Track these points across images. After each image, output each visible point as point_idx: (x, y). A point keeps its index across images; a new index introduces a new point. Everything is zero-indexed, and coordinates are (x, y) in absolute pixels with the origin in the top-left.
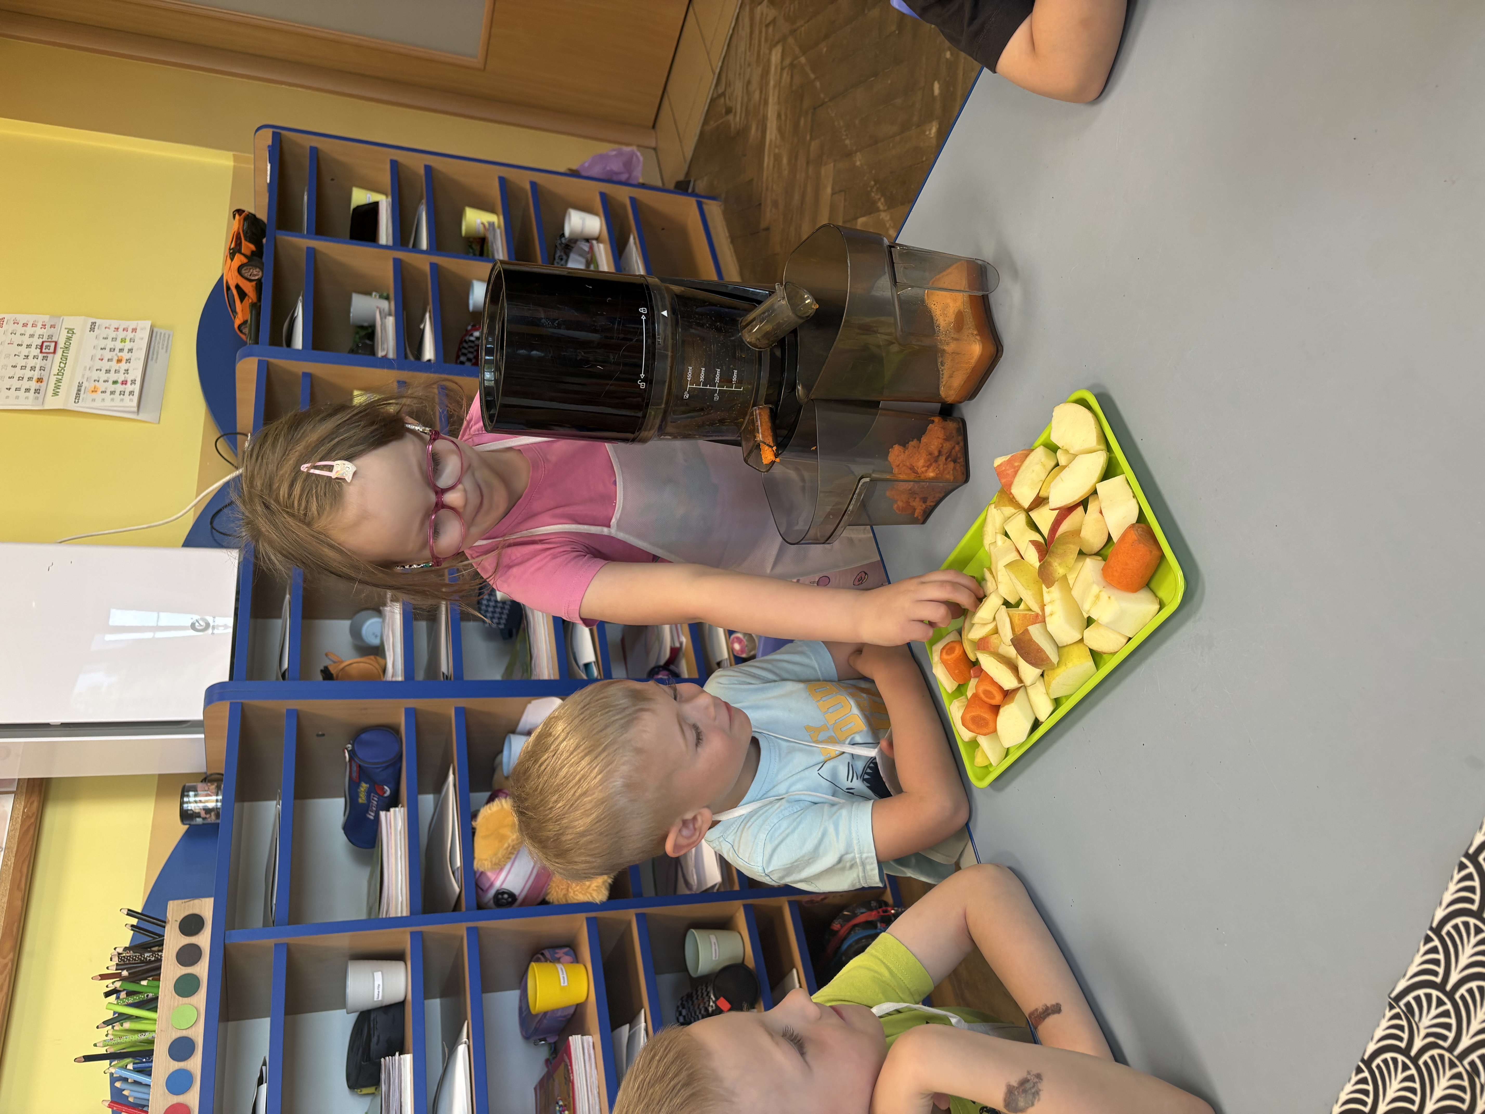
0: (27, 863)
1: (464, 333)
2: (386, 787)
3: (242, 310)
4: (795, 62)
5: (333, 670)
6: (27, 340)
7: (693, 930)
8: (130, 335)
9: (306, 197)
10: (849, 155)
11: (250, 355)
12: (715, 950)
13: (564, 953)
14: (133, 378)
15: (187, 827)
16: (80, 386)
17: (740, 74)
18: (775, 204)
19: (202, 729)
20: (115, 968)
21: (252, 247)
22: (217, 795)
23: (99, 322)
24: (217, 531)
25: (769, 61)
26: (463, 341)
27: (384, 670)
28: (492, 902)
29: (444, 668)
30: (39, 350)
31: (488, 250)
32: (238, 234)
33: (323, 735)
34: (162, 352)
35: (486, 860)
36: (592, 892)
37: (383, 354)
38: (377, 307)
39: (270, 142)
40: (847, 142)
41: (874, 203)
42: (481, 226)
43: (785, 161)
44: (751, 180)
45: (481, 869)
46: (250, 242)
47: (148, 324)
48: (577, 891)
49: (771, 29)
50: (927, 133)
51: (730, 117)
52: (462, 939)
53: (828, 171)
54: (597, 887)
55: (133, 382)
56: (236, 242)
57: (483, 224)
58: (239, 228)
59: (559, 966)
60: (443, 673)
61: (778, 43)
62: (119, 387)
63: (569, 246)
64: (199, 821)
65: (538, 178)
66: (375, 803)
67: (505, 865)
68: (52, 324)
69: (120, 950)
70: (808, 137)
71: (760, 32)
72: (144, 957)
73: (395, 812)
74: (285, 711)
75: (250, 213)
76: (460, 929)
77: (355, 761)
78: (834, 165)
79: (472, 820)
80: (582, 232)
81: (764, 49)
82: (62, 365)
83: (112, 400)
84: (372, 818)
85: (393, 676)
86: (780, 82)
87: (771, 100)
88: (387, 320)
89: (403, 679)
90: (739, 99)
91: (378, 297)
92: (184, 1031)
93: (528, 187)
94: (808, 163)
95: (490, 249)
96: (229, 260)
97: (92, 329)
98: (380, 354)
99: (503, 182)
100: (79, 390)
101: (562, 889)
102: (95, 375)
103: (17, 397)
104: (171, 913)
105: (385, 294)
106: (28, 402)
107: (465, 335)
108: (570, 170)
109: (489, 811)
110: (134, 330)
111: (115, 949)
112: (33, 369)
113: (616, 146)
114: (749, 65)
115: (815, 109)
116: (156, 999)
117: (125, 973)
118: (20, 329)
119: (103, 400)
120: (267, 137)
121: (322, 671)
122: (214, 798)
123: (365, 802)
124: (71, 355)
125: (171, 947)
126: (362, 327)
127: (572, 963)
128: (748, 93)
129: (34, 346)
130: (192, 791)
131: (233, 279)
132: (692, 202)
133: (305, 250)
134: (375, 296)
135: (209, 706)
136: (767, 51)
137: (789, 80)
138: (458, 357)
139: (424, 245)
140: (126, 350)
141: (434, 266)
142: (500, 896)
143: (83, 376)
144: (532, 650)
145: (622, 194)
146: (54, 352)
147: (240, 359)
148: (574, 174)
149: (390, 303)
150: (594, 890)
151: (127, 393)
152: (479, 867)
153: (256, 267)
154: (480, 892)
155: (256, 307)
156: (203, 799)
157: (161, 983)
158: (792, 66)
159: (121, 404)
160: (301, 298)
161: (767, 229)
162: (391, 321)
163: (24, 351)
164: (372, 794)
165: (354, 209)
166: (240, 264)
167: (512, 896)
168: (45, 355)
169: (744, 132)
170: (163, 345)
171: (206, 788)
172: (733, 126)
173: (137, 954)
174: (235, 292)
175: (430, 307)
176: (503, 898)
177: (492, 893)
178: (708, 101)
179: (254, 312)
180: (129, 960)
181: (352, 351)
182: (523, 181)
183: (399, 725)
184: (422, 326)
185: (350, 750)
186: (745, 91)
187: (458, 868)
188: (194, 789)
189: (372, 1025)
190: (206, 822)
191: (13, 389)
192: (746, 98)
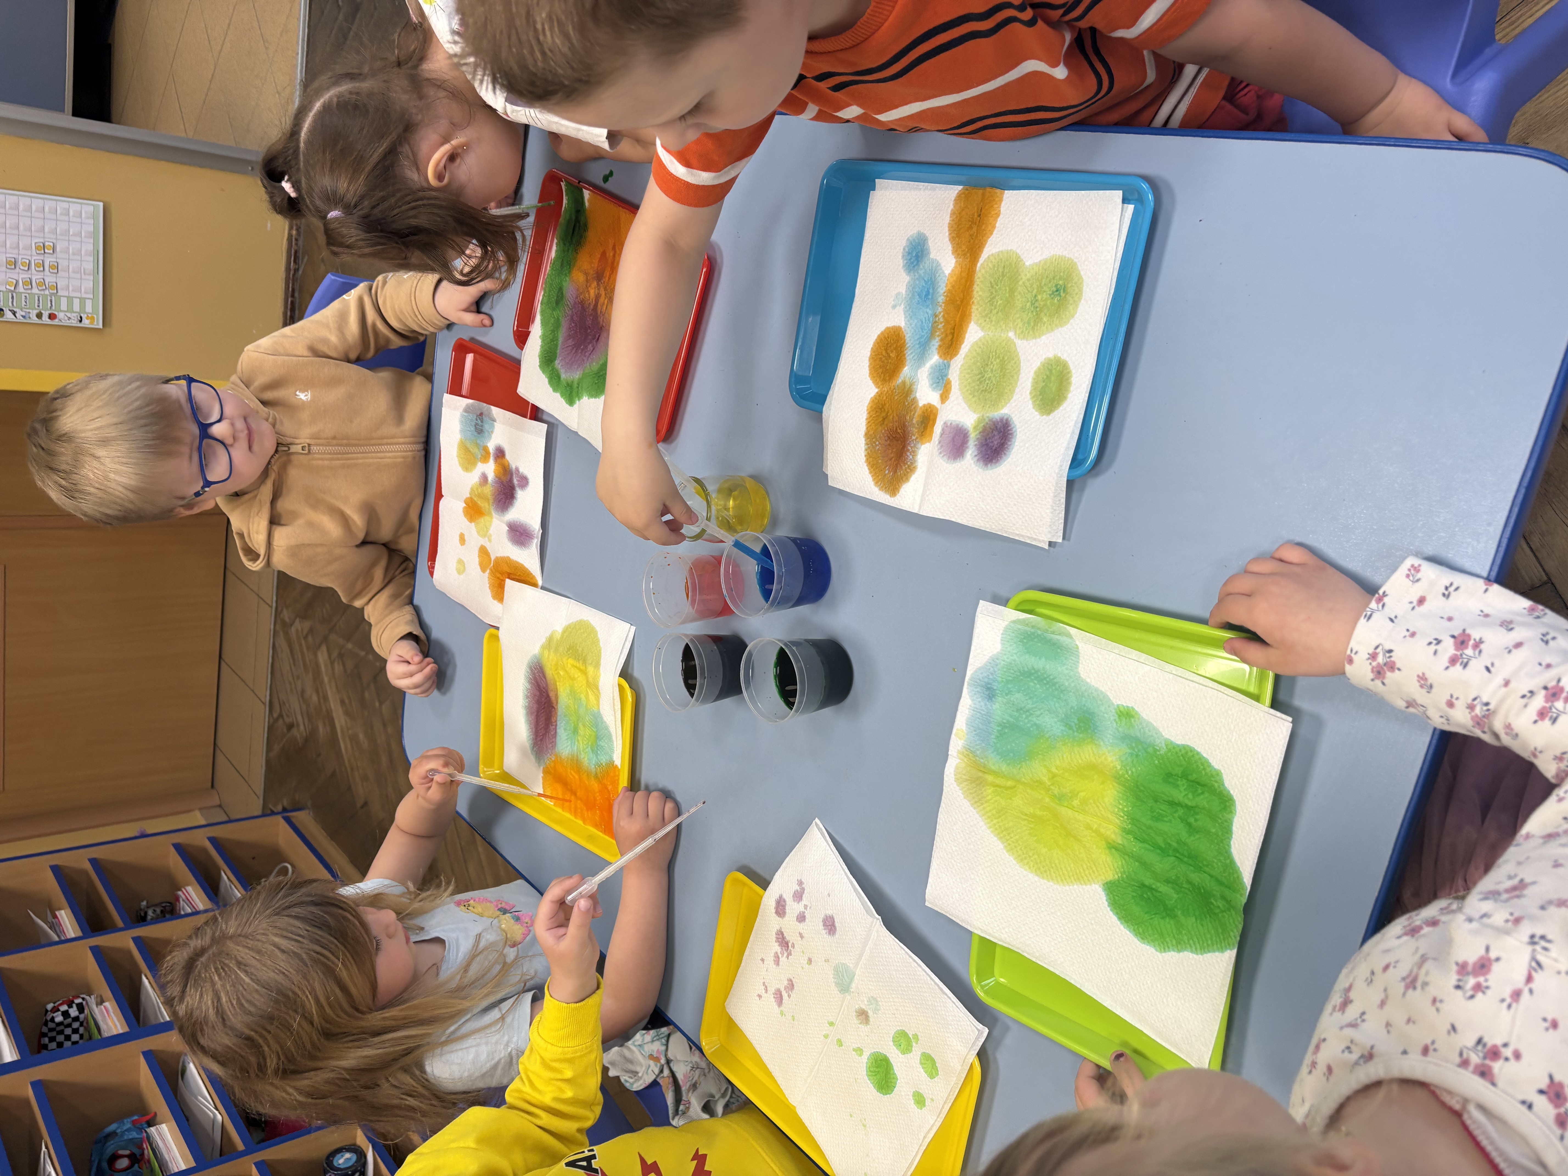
17: (291, 690)
18: (365, 778)
43: (361, 736)
44: (335, 771)
51: (294, 731)
61: (320, 645)
65: (97, 852)
81: (309, 658)
86: (334, 674)
87: (330, 694)
90: (298, 711)
99: (56, 869)
114: (298, 678)
128: (305, 701)
132: (276, 818)
136: (312, 657)
137: (342, 669)
145: (200, 837)
158: (341, 656)
169: (311, 737)
172: (298, 736)
178: (266, 729)
186: (301, 701)
192: (304, 707)
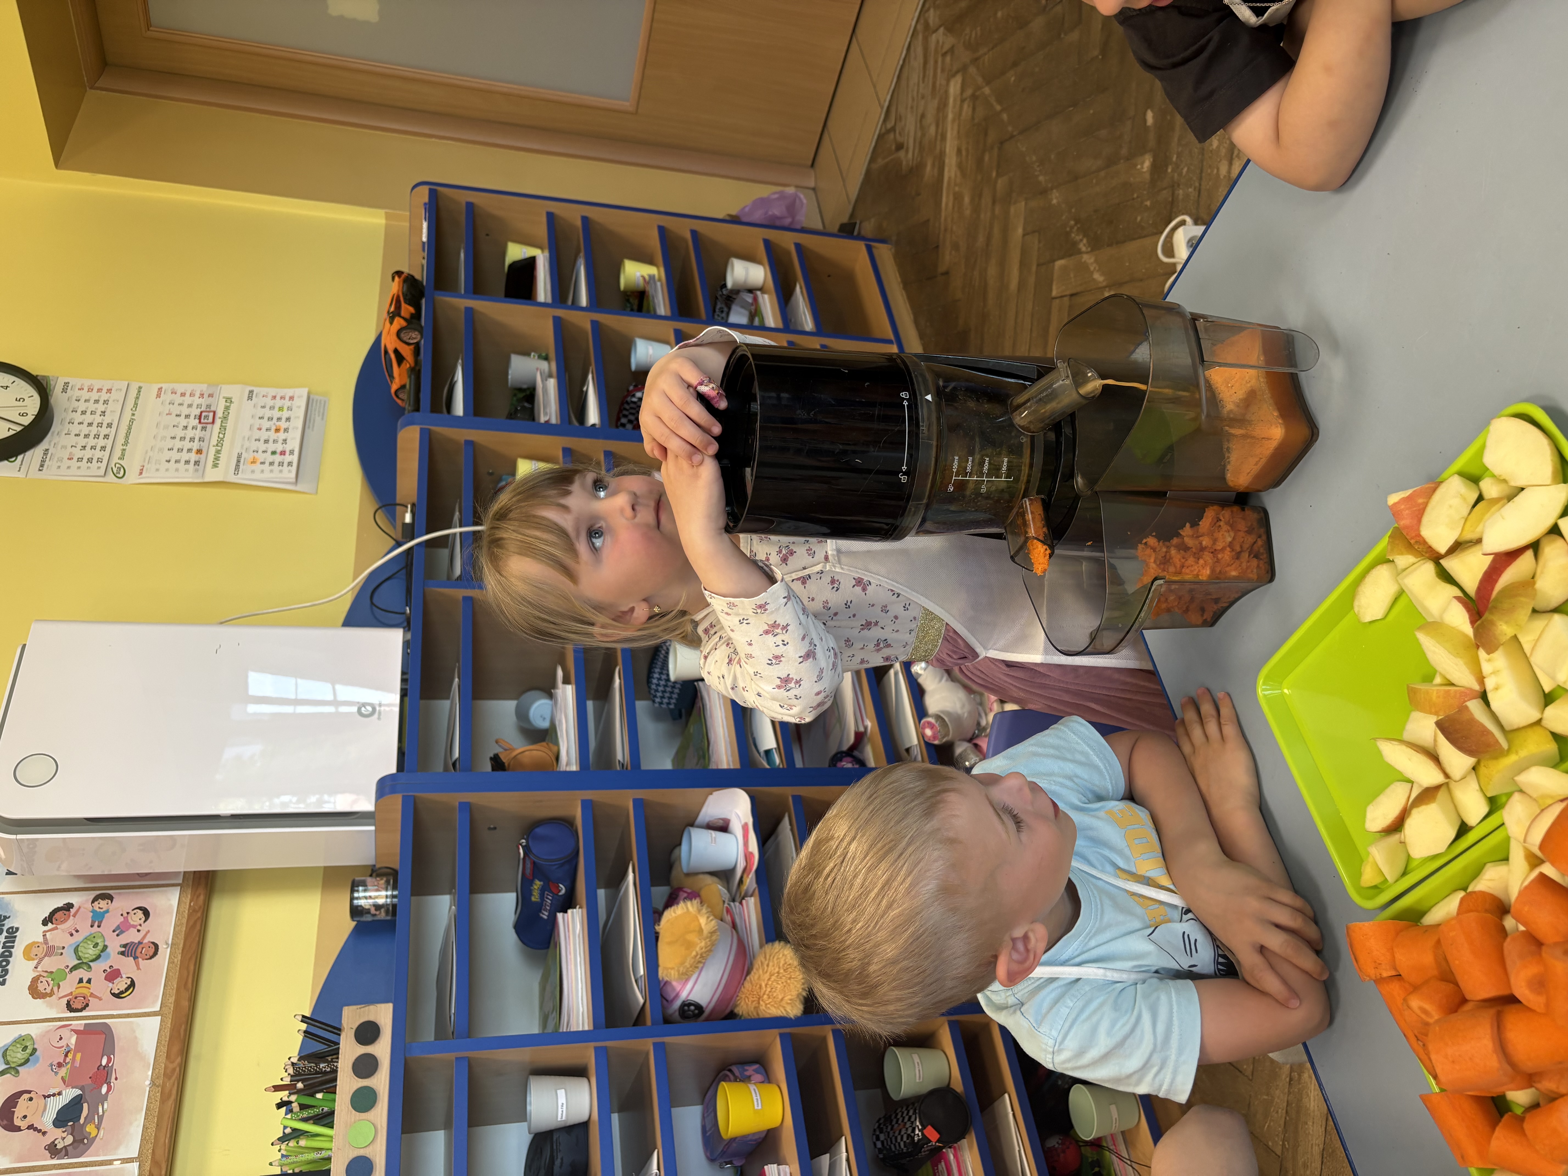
0: (194, 959)
1: (626, 393)
2: (561, 886)
3: (400, 375)
4: (978, 93)
5: (504, 758)
6: (185, 411)
7: (894, 1048)
8: (287, 403)
9: (462, 255)
10: (1044, 192)
11: (412, 423)
12: (919, 1071)
13: (754, 1070)
14: (291, 448)
15: (355, 923)
16: (239, 456)
17: (912, 108)
18: (956, 247)
19: (372, 821)
20: (289, 1079)
21: (412, 310)
22: (387, 890)
23: (256, 390)
24: (378, 608)
25: (946, 92)
26: (624, 402)
27: (557, 758)
28: (677, 1013)
29: (619, 756)
30: (197, 421)
31: (649, 305)
32: (398, 297)
33: (495, 828)
34: (318, 419)
35: (673, 968)
36: (785, 1005)
37: (547, 419)
38: (537, 369)
39: (426, 200)
40: (1041, 178)
41: (1075, 244)
42: (641, 279)
43: (967, 200)
44: (928, 220)
45: (666, 979)
46: (409, 304)
47: (304, 392)
48: (769, 1003)
49: (948, 59)
50: (1139, 167)
51: (902, 154)
52: (647, 1054)
53: (1019, 210)
54: (791, 1000)
55: (292, 452)
56: (396, 305)
57: (643, 277)
58: (398, 291)
59: (752, 1087)
60: (619, 761)
61: (957, 72)
62: (278, 458)
63: (731, 297)
64: (368, 918)
65: (698, 225)
66: (549, 901)
67: (692, 975)
68: (211, 392)
69: (295, 1060)
70: (994, 174)
71: (936, 62)
72: (319, 1068)
73: (572, 913)
74: (457, 804)
75: (409, 274)
76: (647, 1045)
77: (529, 857)
78: (1026, 204)
79: (655, 924)
80: (745, 282)
81: (941, 80)
82: (221, 436)
83: (271, 471)
84: (545, 917)
85: (567, 765)
86: (960, 115)
87: (949, 135)
88: (548, 382)
89: (578, 769)
90: (912, 134)
91: (536, 357)
92: (362, 1150)
93: (688, 236)
94: (994, 202)
95: (651, 303)
96: (388, 324)
97: (250, 398)
98: (543, 419)
99: (662, 231)
100: (238, 461)
101: (753, 1001)
102: (254, 445)
103: (177, 470)
104: (346, 1019)
105: (544, 354)
106: (188, 474)
107: (627, 396)
108: (729, 215)
109: (673, 915)
110: (292, 398)
111: (289, 1059)
112: (192, 440)
113: (780, 189)
114: (923, 97)
115: (1002, 143)
116: (332, 1113)
117: (300, 1085)
118: (178, 399)
119: (262, 471)
120: (423, 194)
121: (491, 759)
122: (384, 893)
123: (539, 900)
124: (230, 425)
125: (347, 1057)
126: (520, 390)
127: (763, 1082)
128: (922, 127)
129: (192, 417)
130: (362, 886)
131: (390, 342)
132: (861, 246)
133: (463, 310)
134: (534, 356)
135: (381, 799)
136: (944, 82)
137: (970, 113)
138: (618, 419)
139: (584, 301)
140: (284, 419)
141: (595, 324)
142: (686, 1008)
143: (242, 446)
144: (709, 735)
145: (787, 241)
146: (213, 422)
147: (402, 428)
148: (734, 220)
149: (549, 363)
150: (788, 1003)
151: (285, 464)
152: (664, 975)
153: (415, 330)
154: (665, 1002)
155: (415, 372)
156: (373, 894)
157: (337, 1096)
158: (974, 97)
159: (280, 475)
160: (460, 361)
161: (946, 273)
162: (552, 383)
163: (183, 422)
164: (546, 892)
165: (511, 266)
166: (398, 327)
167: (699, 1008)
168: (204, 425)
169: (917, 170)
170: (319, 412)
171: (376, 883)
172: (904, 163)
173: (313, 1065)
174: (393, 356)
175: (592, 368)
176: (689, 1010)
177: (677, 1004)
178: (876, 137)
179: (413, 377)
180: (305, 1071)
181: (511, 416)
182: (683, 229)
183: (574, 818)
184: (585, 389)
185: (525, 846)
186: (918, 125)
187: (641, 976)
188: (364, 884)
189: (555, 1147)
190: (376, 918)
191: (173, 461)
192: (919, 134)
